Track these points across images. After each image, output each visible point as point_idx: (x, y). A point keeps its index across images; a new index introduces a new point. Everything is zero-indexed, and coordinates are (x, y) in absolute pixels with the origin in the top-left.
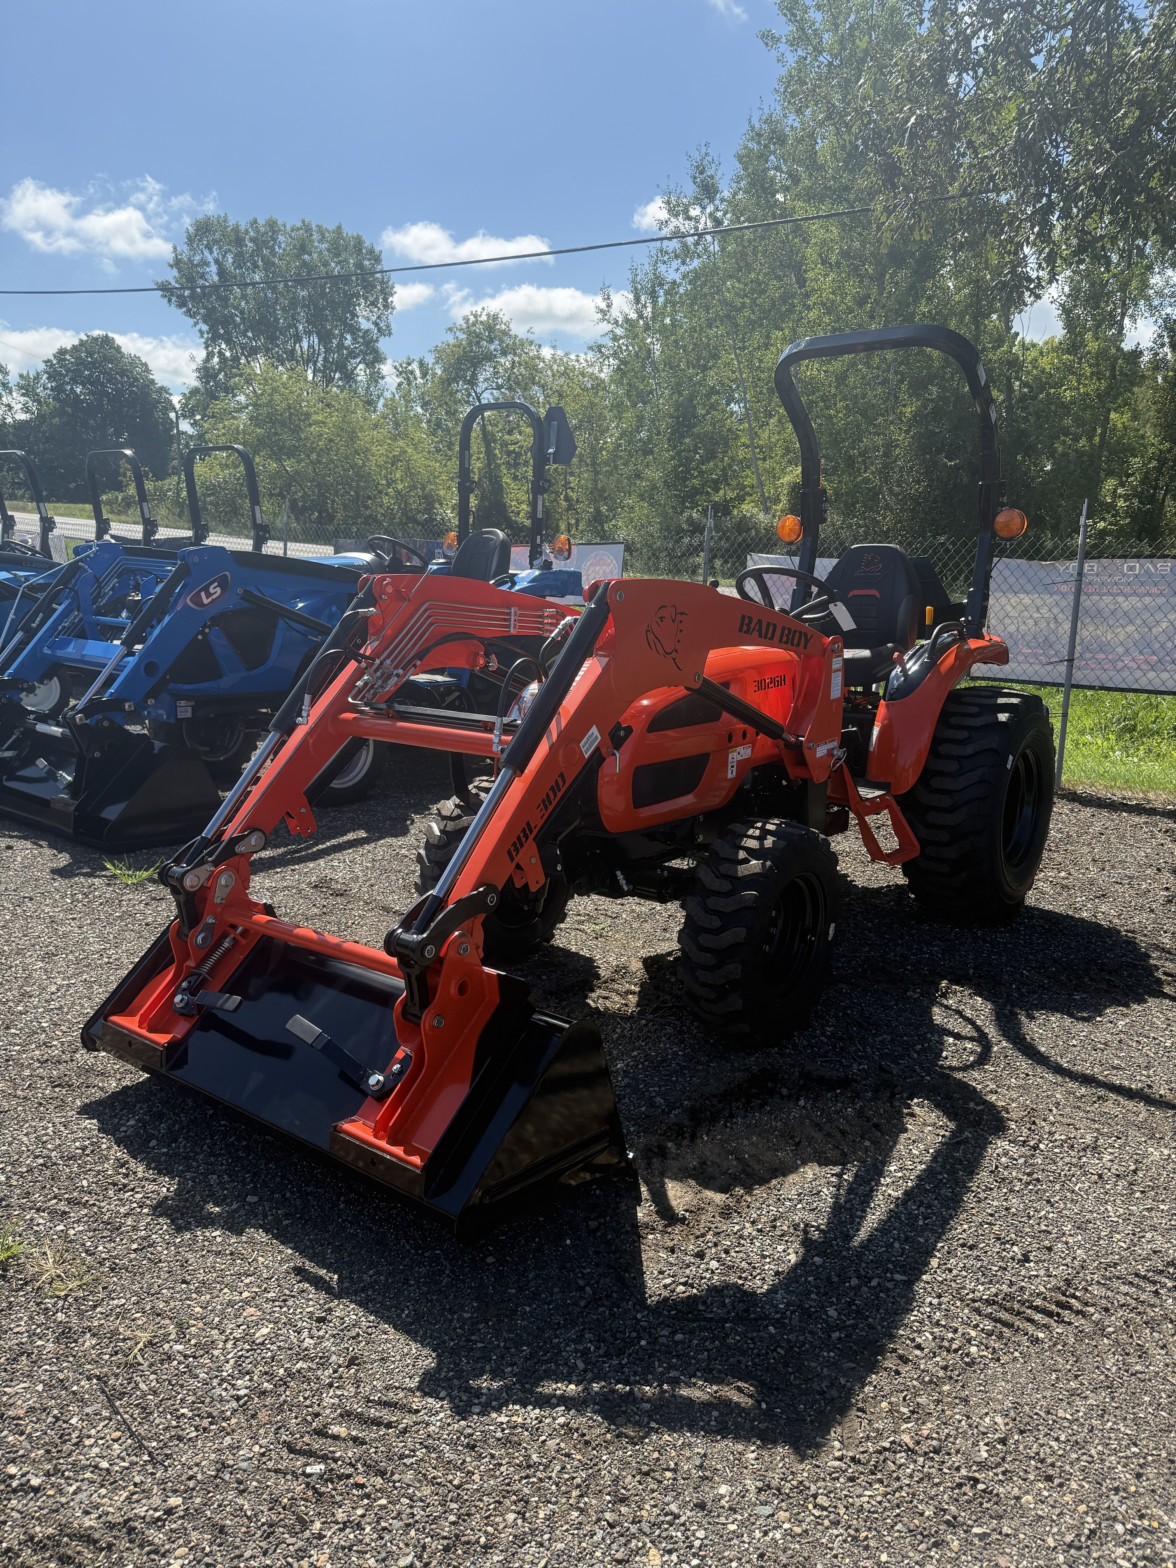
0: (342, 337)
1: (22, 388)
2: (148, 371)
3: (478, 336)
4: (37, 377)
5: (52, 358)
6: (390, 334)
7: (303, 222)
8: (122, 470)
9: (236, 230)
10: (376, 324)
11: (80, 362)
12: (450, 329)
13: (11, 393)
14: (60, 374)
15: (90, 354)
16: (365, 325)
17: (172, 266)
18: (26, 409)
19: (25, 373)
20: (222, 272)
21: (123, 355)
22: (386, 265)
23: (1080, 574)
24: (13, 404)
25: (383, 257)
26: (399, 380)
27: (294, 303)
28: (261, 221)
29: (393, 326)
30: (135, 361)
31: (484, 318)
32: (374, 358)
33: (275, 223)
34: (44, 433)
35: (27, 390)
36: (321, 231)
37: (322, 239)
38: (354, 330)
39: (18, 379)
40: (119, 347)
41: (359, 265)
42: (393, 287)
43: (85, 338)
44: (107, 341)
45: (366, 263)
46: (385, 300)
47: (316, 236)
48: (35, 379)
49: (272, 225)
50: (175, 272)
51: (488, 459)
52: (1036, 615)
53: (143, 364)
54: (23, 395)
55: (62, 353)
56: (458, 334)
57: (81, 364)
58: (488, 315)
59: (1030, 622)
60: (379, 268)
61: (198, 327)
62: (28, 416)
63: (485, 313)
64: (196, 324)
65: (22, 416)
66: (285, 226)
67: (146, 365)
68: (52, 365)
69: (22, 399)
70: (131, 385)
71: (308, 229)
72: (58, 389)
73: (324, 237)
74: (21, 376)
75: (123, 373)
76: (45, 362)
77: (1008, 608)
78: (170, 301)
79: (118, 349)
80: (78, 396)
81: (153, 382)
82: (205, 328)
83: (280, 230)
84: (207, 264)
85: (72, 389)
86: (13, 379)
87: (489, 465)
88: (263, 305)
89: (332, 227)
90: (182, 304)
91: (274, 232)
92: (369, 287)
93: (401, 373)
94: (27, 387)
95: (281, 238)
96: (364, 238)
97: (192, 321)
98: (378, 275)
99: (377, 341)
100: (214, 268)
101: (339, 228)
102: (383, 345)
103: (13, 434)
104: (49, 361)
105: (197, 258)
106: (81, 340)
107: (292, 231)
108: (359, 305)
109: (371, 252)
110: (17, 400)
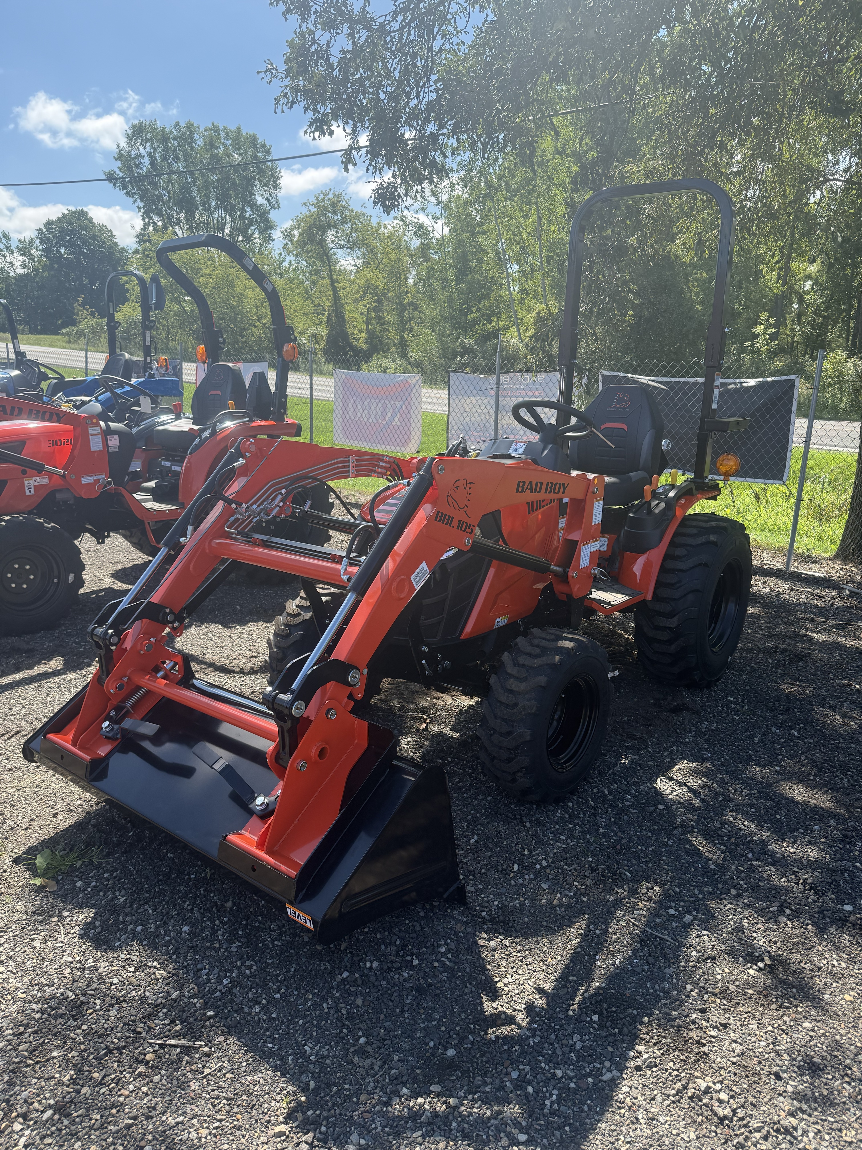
0: (243, 210)
1: (20, 250)
2: (112, 236)
3: (325, 209)
4: (32, 242)
5: (42, 227)
6: (278, 207)
7: (213, 124)
8: (76, 311)
9: (163, 130)
10: (268, 200)
11: (62, 231)
12: (305, 204)
13: (12, 254)
14: (48, 239)
15: (70, 224)
16: (260, 200)
17: (116, 159)
18: (24, 266)
19: (22, 239)
20: (153, 163)
21: (94, 225)
22: (274, 156)
23: (498, 383)
24: (14, 262)
25: (272, 150)
26: (285, 242)
27: (207, 185)
28: (182, 124)
29: (280, 202)
30: (103, 228)
31: (331, 196)
32: (266, 226)
33: (192, 125)
34: (37, 283)
35: (25, 252)
36: (225, 130)
37: (227, 137)
38: (253, 205)
39: (18, 243)
40: (91, 219)
41: (256, 157)
42: (280, 172)
43: (66, 212)
44: (82, 214)
45: (260, 154)
46: (275, 182)
47: (222, 134)
48: (30, 243)
49: (190, 127)
50: (119, 164)
51: (335, 300)
52: (479, 411)
53: (108, 231)
54: (22, 255)
55: (49, 224)
56: (311, 207)
57: (63, 232)
58: (334, 194)
59: (476, 415)
60: (270, 158)
61: (137, 204)
62: (26, 270)
63: (332, 192)
64: (135, 202)
65: (21, 271)
66: (199, 127)
67: (111, 231)
68: (42, 233)
69: (21, 258)
70: (101, 247)
71: (216, 129)
72: (47, 251)
73: (228, 136)
74: (20, 241)
75: (94, 237)
76: (37, 230)
77: (466, 406)
78: (115, 185)
79: (90, 220)
80: (62, 255)
81: (116, 244)
82: (141, 205)
83: (195, 131)
84: (143, 157)
85: (58, 250)
86: (14, 244)
87: (336, 303)
88: (185, 188)
89: (233, 128)
90: (125, 187)
91: (191, 132)
92: (262, 172)
93: (286, 236)
94: (25, 249)
95: (196, 136)
96: (258, 136)
97: (131, 200)
98: (269, 163)
99: (269, 212)
100: (146, 161)
101: (239, 128)
102: (273, 215)
103: (15, 284)
104: (40, 229)
105: (134, 153)
106: (63, 214)
107: (205, 131)
108: (256, 186)
109: (264, 146)
110: (18, 260)
